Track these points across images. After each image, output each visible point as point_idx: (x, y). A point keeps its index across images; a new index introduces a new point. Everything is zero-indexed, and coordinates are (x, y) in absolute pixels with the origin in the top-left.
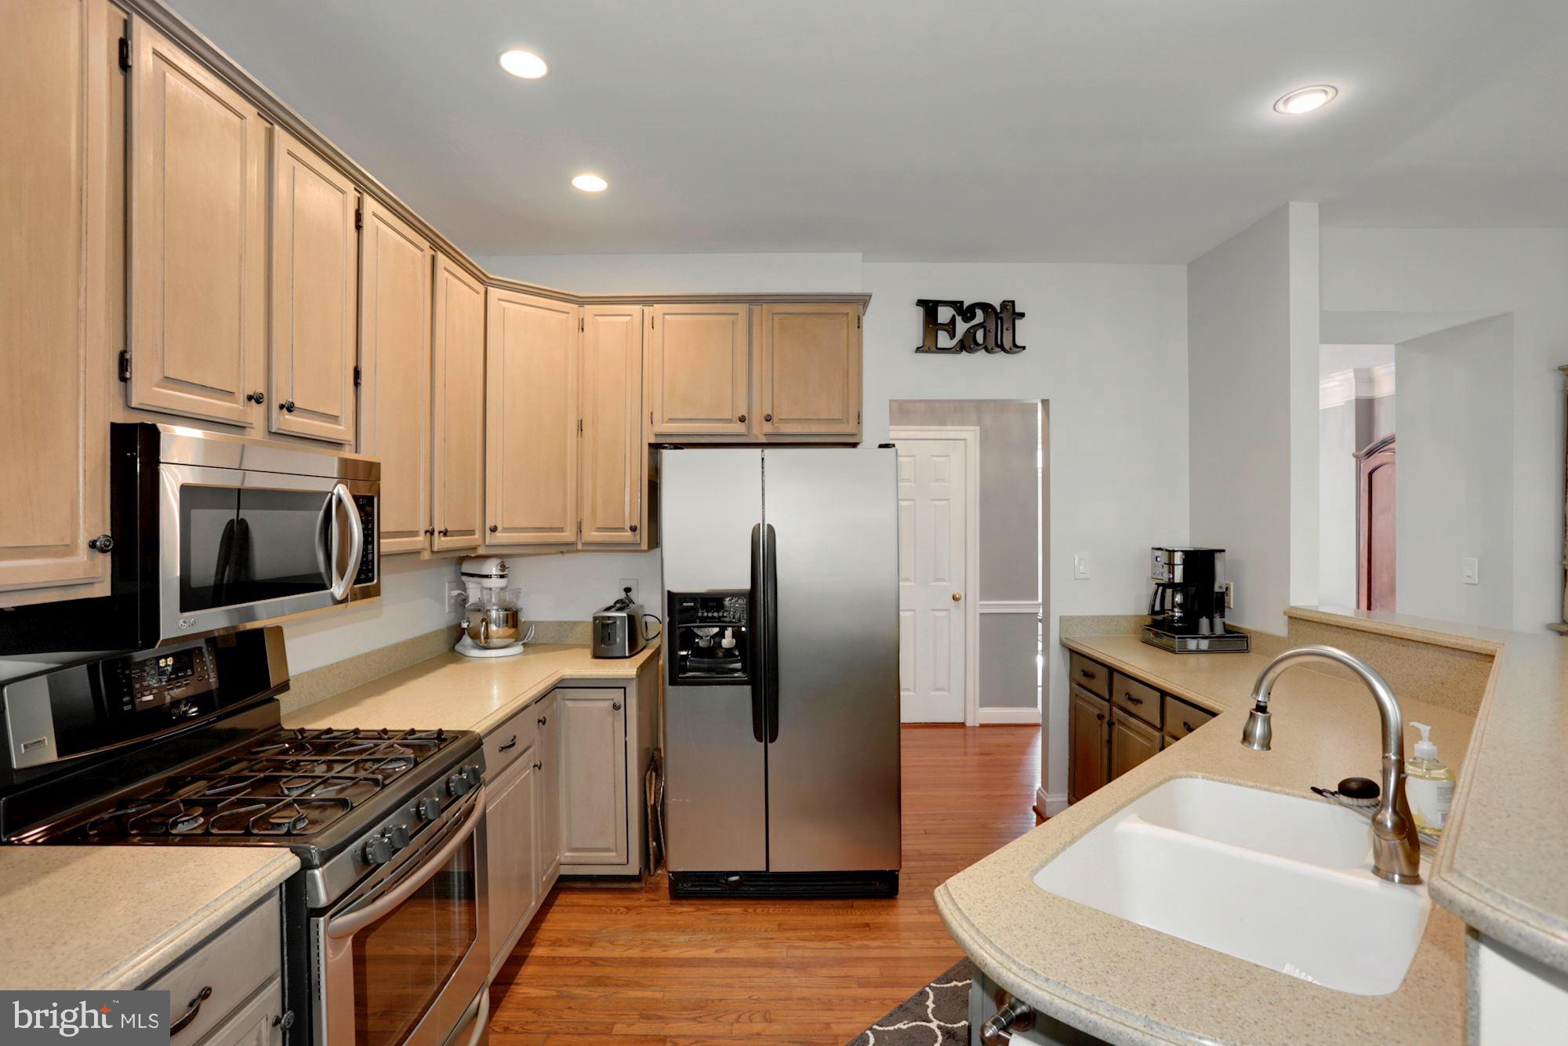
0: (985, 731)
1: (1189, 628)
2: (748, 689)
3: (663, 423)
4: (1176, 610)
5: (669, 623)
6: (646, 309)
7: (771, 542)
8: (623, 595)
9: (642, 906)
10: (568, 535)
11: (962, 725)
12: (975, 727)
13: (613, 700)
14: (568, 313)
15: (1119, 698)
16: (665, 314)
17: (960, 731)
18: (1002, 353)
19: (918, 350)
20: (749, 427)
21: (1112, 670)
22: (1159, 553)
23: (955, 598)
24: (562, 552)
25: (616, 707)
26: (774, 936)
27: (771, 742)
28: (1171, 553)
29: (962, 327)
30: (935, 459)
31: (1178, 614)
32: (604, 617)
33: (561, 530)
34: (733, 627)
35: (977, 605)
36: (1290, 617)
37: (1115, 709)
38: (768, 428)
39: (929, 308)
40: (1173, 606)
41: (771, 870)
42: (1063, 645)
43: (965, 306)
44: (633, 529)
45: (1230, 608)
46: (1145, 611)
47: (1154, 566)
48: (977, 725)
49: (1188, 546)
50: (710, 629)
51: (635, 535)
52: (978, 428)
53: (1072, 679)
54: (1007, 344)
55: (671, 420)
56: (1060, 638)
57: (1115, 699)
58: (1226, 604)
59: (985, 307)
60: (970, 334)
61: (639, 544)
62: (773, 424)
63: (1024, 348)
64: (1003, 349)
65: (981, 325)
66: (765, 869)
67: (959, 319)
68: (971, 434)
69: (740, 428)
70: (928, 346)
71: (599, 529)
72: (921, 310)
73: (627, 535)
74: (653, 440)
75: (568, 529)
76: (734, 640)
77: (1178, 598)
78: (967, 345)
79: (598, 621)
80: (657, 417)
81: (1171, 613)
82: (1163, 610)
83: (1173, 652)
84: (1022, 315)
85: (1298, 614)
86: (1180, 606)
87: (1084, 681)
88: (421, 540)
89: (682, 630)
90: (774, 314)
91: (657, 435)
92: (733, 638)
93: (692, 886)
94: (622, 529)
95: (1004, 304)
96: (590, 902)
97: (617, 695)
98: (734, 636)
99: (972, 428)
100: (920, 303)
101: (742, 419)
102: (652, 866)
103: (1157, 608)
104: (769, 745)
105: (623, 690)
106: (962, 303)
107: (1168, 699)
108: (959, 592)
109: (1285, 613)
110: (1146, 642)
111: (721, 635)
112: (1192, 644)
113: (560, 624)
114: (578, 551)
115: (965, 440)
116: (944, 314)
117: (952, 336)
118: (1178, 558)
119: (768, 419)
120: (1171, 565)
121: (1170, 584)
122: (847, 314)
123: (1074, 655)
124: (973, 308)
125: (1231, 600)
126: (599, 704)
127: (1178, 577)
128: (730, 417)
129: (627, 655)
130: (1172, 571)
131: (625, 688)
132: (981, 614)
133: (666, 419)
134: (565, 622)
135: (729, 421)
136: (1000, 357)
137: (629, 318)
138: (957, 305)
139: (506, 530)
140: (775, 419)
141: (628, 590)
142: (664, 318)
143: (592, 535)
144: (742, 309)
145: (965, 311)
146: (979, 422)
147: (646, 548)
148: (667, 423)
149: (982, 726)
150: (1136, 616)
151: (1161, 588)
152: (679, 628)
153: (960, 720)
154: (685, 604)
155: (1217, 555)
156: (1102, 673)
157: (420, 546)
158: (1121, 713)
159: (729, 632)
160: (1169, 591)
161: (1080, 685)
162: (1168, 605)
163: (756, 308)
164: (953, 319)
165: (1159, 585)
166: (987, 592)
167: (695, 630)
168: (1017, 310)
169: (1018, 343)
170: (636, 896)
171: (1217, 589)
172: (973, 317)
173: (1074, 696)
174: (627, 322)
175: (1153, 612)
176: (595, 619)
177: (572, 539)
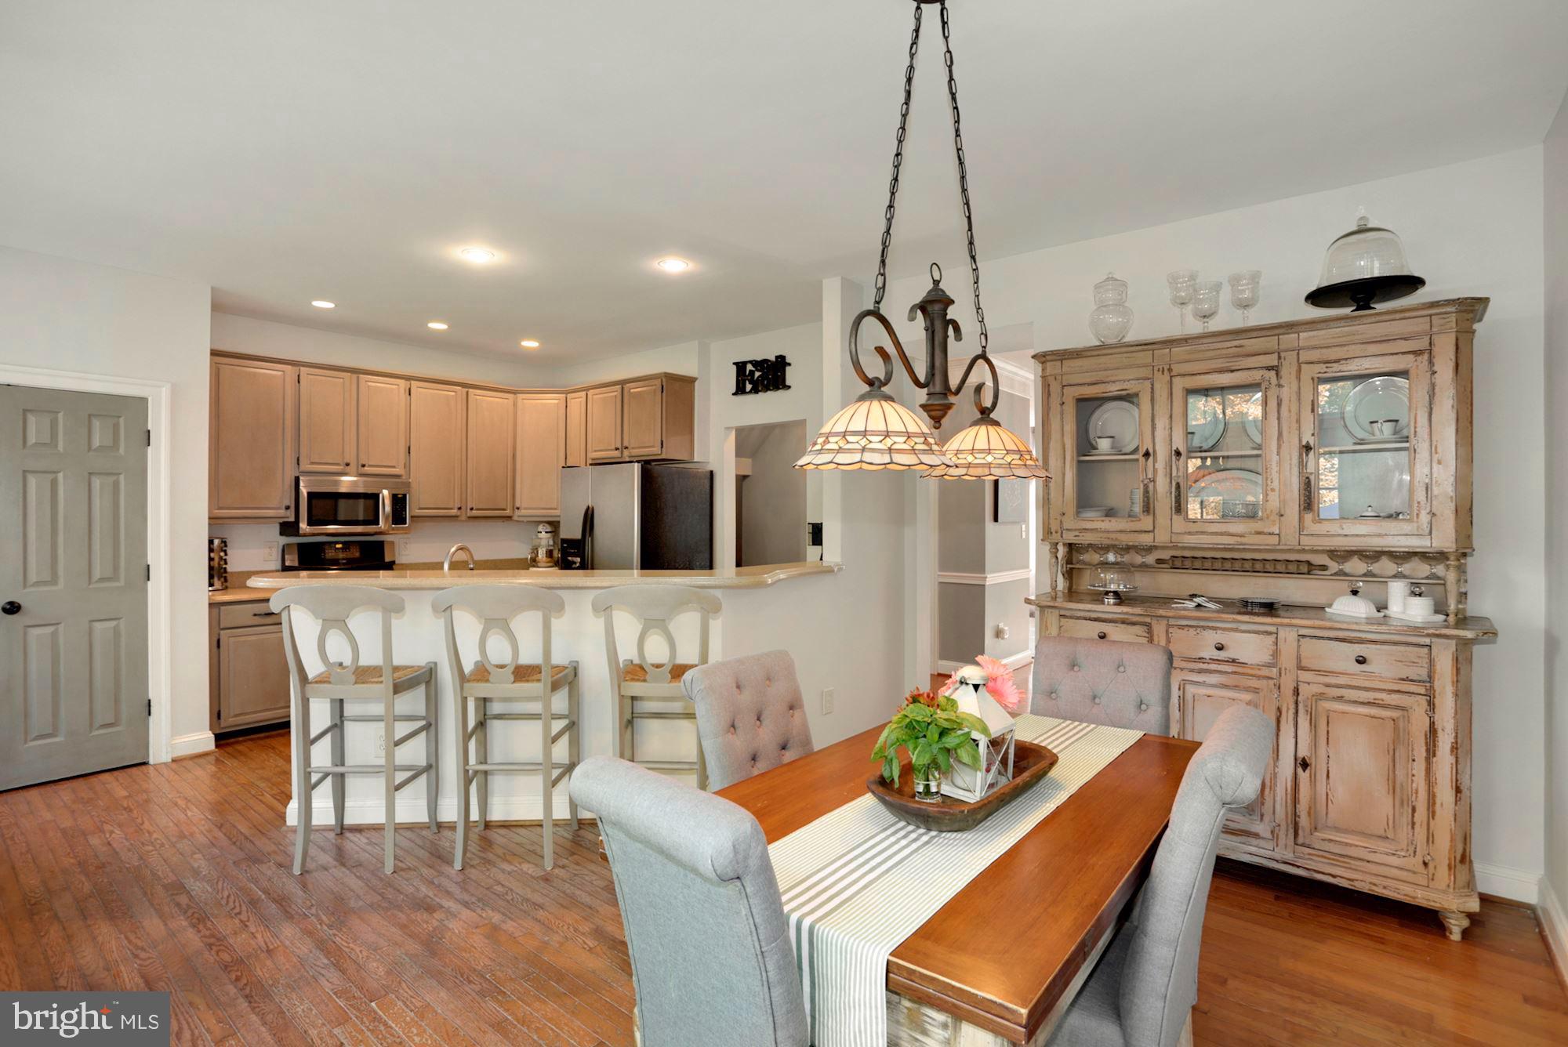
3: (591, 453)
7: (593, 516)
14: (561, 399)
16: (593, 394)
18: (779, 390)
19: (735, 394)
20: (622, 453)
29: (757, 376)
35: (936, 575)
39: (741, 366)
43: (759, 362)
48: (936, 673)
54: (782, 383)
55: (595, 451)
59: (769, 361)
60: (759, 381)
62: (629, 451)
63: (789, 387)
64: (779, 388)
67: (755, 371)
69: (617, 454)
70: (740, 390)
72: (735, 368)
74: (590, 462)
78: (755, 390)
80: (592, 449)
84: (789, 364)
88: (454, 512)
90: (630, 389)
91: (591, 459)
95: (778, 359)
100: (734, 364)
101: (617, 449)
106: (756, 361)
117: (750, 383)
119: (626, 447)
122: (657, 384)
124: (762, 362)
128: (614, 448)
132: (939, 582)
135: (612, 450)
136: (776, 394)
137: (581, 398)
138: (753, 363)
139: (525, 509)
140: (630, 447)
142: (592, 397)
144: (619, 388)
145: (758, 366)
154: (564, 545)
157: (454, 514)
163: (624, 387)
164: (752, 371)
168: (787, 362)
169: (786, 383)
172: (762, 368)
174: (581, 401)
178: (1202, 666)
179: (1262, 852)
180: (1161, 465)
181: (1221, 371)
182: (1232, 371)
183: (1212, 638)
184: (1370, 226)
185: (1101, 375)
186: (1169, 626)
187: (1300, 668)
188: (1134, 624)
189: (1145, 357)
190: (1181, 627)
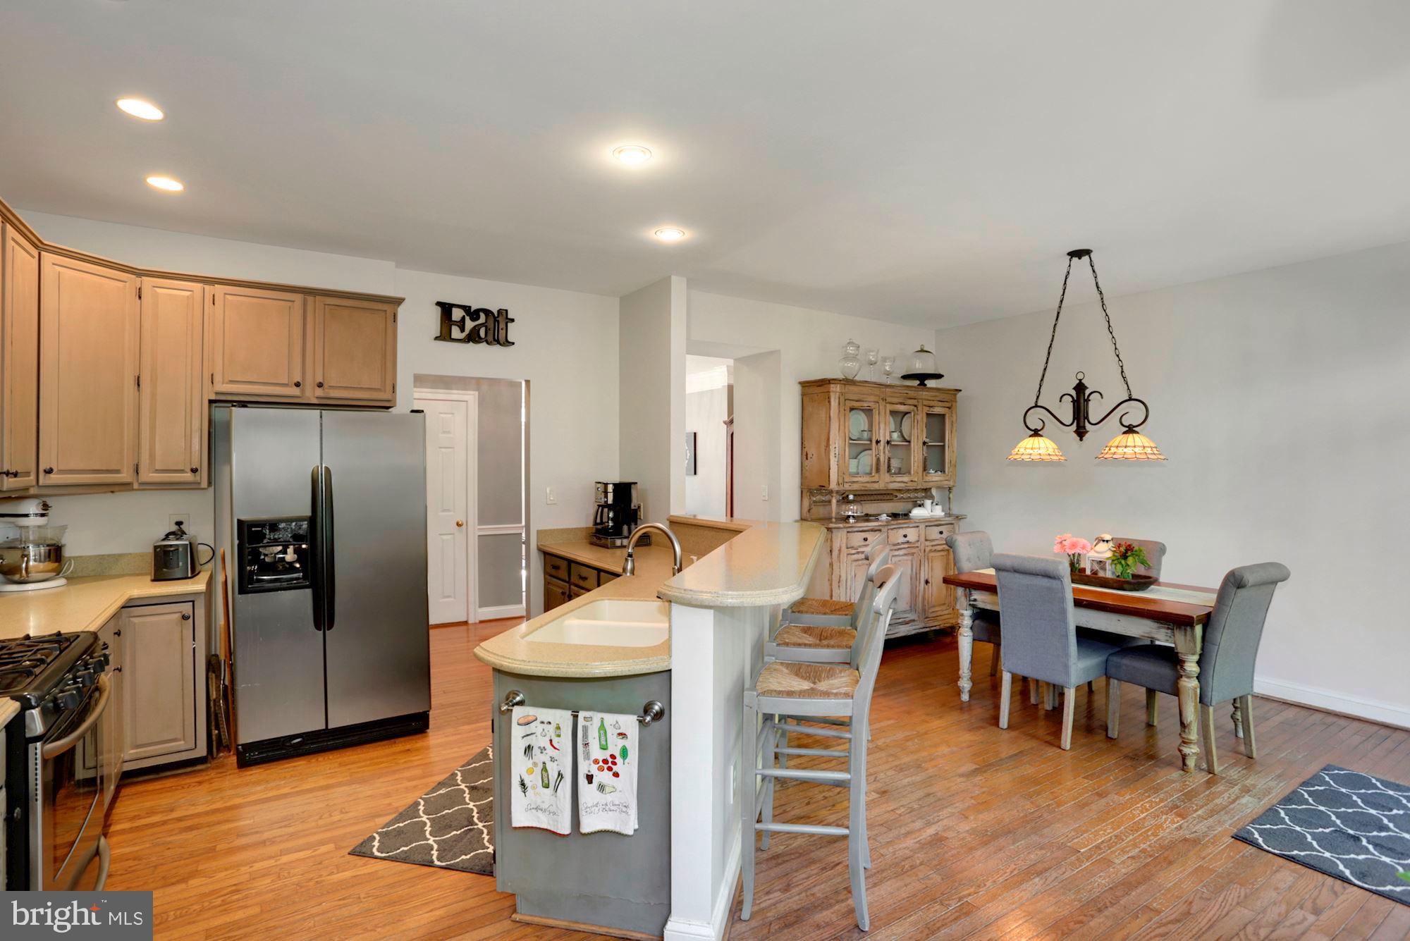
0: (482, 625)
1: (617, 532)
2: (309, 592)
3: (223, 383)
4: (610, 522)
5: (238, 545)
6: (207, 287)
7: (328, 482)
8: (174, 528)
9: (212, 778)
10: (125, 476)
11: (466, 623)
12: (475, 623)
13: (181, 612)
14: (126, 282)
15: (575, 579)
16: (225, 294)
17: (464, 628)
18: (498, 345)
19: (436, 338)
20: (303, 391)
21: (570, 562)
22: (599, 485)
23: (459, 525)
24: (112, 492)
25: (185, 618)
26: (336, 770)
27: (328, 630)
28: (606, 485)
29: (469, 325)
30: (442, 415)
31: (611, 524)
32: (165, 546)
33: (118, 471)
34: (294, 545)
35: (476, 529)
36: (670, 522)
37: (573, 587)
38: (319, 392)
39: (446, 308)
40: (608, 520)
41: (329, 727)
42: (539, 550)
43: (472, 310)
44: (194, 471)
45: (640, 519)
46: (590, 524)
47: (596, 493)
48: (478, 622)
49: (617, 480)
50: (274, 548)
51: (195, 476)
52: (477, 393)
53: (546, 573)
54: (502, 339)
55: (232, 382)
56: (537, 545)
57: (572, 580)
58: (638, 517)
59: (487, 312)
60: (475, 331)
61: (199, 483)
62: (324, 390)
63: (513, 343)
64: (499, 343)
65: (482, 325)
66: (324, 727)
67: (467, 318)
68: (471, 397)
69: (296, 391)
70: (445, 336)
71: (157, 471)
72: (439, 309)
73: (189, 476)
74: (213, 397)
75: (125, 470)
76: (296, 556)
77: (611, 515)
78: (473, 337)
79: (158, 550)
80: (217, 378)
81: (606, 524)
82: (602, 523)
83: (608, 548)
84: (513, 320)
85: (674, 519)
86: (612, 519)
87: (553, 572)
89: (250, 550)
90: (325, 305)
91: (217, 393)
92: (295, 553)
93: (259, 753)
94: (182, 471)
95: (500, 311)
96: (158, 787)
97: (187, 608)
98: (295, 552)
99: (472, 392)
100: (439, 304)
101: (298, 385)
102: (215, 750)
103: (598, 521)
104: (327, 632)
105: (191, 603)
106: (470, 307)
107: (602, 574)
108: (461, 519)
109: (668, 520)
110: (592, 544)
111: (285, 552)
112: (618, 542)
113: (102, 557)
114: (133, 490)
115: (467, 401)
116: (457, 314)
117: (462, 330)
118: (610, 488)
119: (320, 385)
120: (606, 492)
121: (606, 505)
122: (386, 311)
123: (547, 556)
124: (478, 311)
125: (642, 514)
126: (170, 616)
127: (610, 499)
128: (287, 382)
129: (190, 575)
130: (606, 496)
131: (193, 602)
132: (479, 536)
133: (226, 380)
134: (109, 556)
135: (286, 385)
136: (496, 349)
137: (189, 293)
138: (466, 309)
139: (61, 472)
140: (325, 386)
141: (179, 524)
142: (224, 297)
143: (147, 475)
144: (298, 298)
145: (474, 315)
146: (478, 389)
147: (206, 487)
148: (227, 383)
149: (481, 622)
150: (587, 528)
151: (600, 508)
152: (248, 548)
153: (464, 619)
154: (253, 529)
155: (633, 486)
156: (564, 564)
158: (576, 589)
159: (290, 550)
160: (606, 510)
161: (551, 576)
162: (605, 520)
163: (310, 299)
164: (463, 318)
165: (599, 506)
166: (482, 520)
167: (261, 550)
168: (509, 317)
169: (509, 340)
170: (204, 774)
171: (633, 507)
172: (478, 318)
173: (547, 584)
174: (188, 297)
175: (596, 523)
176: (156, 547)
177: (128, 480)
178: (899, 547)
179: (917, 627)
180: (882, 448)
181: (901, 404)
182: (905, 405)
183: (902, 532)
184: (925, 349)
185: (861, 397)
186: (888, 530)
187: (926, 540)
188: (876, 531)
189: (877, 391)
190: (892, 529)
